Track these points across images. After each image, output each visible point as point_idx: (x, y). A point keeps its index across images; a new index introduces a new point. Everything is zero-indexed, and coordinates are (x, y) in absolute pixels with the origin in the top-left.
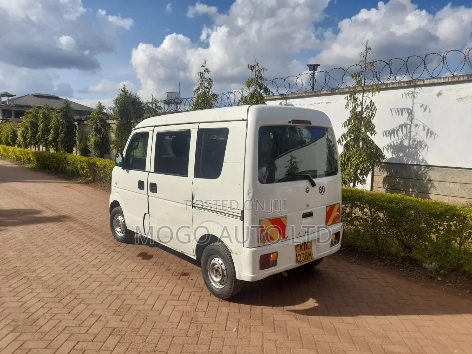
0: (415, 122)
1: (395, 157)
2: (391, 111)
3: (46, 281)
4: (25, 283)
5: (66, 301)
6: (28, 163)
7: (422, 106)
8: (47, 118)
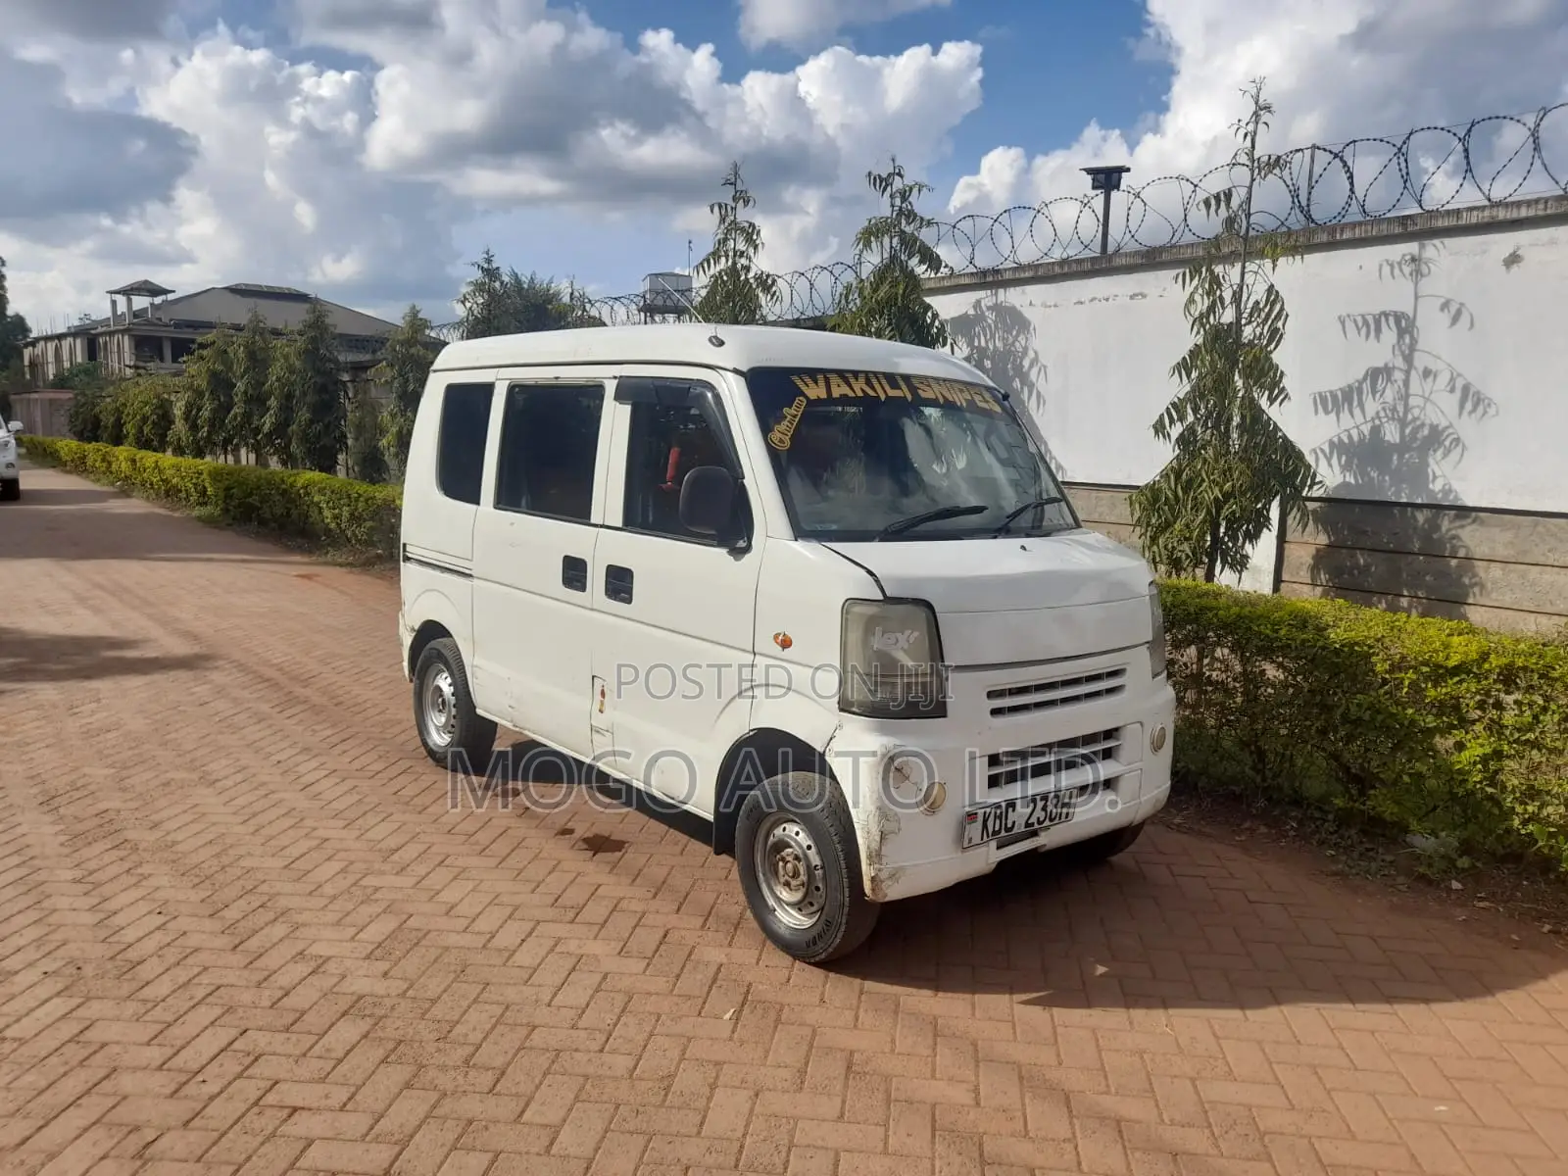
0: (1420, 361)
1: (1353, 481)
2: (1343, 323)
3: (185, 854)
4: (121, 859)
5: (232, 914)
6: (201, 504)
7: (1445, 306)
8: (257, 361)
